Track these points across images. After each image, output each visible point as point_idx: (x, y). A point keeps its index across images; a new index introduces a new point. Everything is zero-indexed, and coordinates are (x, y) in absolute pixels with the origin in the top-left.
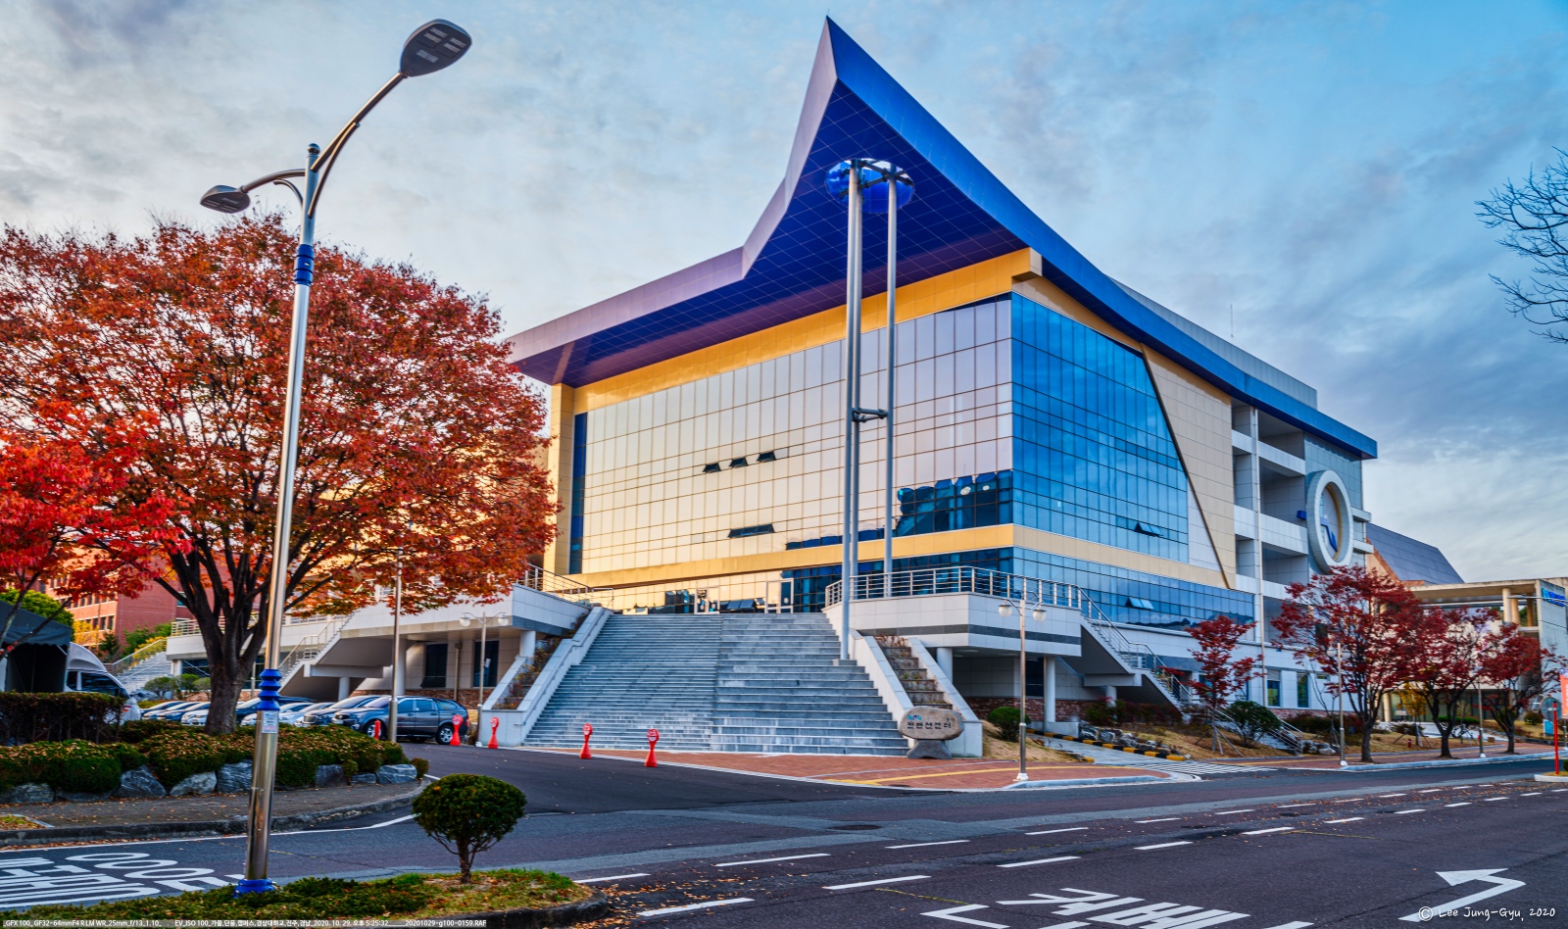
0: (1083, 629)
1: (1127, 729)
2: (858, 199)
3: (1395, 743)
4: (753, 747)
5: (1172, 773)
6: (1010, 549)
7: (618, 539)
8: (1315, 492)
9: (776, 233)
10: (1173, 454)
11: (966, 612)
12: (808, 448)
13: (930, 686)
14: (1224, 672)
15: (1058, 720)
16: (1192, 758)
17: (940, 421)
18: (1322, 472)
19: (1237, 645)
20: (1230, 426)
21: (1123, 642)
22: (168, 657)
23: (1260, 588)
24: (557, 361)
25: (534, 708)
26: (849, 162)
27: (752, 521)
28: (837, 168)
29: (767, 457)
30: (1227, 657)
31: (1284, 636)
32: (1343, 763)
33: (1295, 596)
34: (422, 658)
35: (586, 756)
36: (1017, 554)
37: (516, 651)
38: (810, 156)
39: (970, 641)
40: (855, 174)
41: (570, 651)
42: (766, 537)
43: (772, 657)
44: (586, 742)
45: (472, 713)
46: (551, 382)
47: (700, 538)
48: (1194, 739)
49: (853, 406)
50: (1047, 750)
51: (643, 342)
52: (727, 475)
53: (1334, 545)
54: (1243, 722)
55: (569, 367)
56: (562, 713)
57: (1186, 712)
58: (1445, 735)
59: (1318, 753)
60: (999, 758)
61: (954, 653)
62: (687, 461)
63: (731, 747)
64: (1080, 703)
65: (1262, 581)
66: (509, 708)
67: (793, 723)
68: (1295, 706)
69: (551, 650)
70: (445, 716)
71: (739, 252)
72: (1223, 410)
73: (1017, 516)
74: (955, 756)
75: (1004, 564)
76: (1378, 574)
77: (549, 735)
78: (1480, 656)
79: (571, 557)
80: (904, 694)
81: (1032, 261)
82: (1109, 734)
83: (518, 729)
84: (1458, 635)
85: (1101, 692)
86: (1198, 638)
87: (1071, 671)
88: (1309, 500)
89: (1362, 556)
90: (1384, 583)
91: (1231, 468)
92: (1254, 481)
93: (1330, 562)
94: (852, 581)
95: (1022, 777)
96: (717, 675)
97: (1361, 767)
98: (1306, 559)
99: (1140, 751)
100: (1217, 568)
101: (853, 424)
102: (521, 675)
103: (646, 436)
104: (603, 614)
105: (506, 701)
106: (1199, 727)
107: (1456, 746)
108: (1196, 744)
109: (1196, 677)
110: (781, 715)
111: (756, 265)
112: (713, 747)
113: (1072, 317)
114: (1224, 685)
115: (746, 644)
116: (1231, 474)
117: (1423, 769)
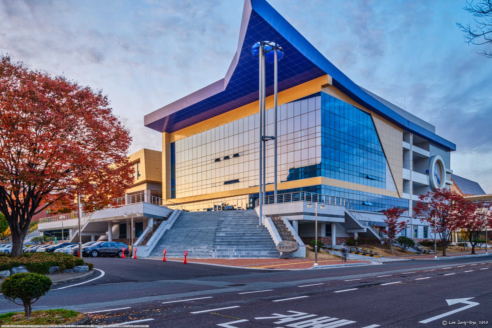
0: (345, 213)
1: (360, 247)
2: (263, 58)
3: (456, 249)
4: (227, 256)
5: (373, 262)
6: (320, 186)
7: (187, 186)
8: (432, 163)
9: (235, 72)
10: (380, 150)
11: (302, 208)
12: (250, 152)
13: (289, 234)
14: (396, 226)
15: (337, 244)
16: (382, 256)
17: (296, 140)
18: (436, 156)
19: (400, 217)
20: (402, 140)
21: (359, 217)
22: (39, 230)
23: (411, 197)
24: (163, 124)
25: (152, 245)
26: (259, 43)
27: (232, 178)
28: (255, 46)
29: (236, 155)
30: (396, 221)
31: (417, 213)
32: (436, 257)
33: (421, 200)
34: (118, 228)
35: (164, 260)
36: (322, 187)
37: (147, 225)
38: (245, 41)
39: (304, 218)
40: (261, 48)
41: (166, 225)
42: (237, 184)
43: (236, 225)
44: (164, 256)
45: (130, 247)
46: (161, 132)
47: (214, 185)
48: (384, 250)
49: (263, 135)
50: (330, 255)
51: (193, 116)
52: (223, 163)
53: (439, 182)
54: (402, 244)
55: (168, 126)
56: (162, 246)
57: (382, 241)
58: (473, 246)
59: (428, 253)
60: (312, 258)
61: (298, 222)
62: (209, 158)
63: (219, 256)
64: (345, 238)
65: (412, 195)
66: (143, 245)
67: (241, 247)
68: (423, 238)
69: (159, 225)
70: (120, 248)
71: (223, 80)
72: (400, 134)
73: (322, 173)
74: (296, 258)
75: (318, 191)
76: (451, 191)
77: (157, 253)
78: (488, 219)
79: (172, 193)
80: (279, 237)
81: (328, 79)
82: (354, 249)
83: (146, 252)
84: (480, 212)
85: (353, 234)
86: (386, 215)
87: (342, 227)
88: (430, 166)
89: (449, 185)
90: (453, 194)
91: (402, 155)
92: (410, 160)
93: (437, 187)
94: (263, 198)
95: (316, 265)
96: (216, 232)
97: (442, 258)
98: (429, 187)
99: (364, 254)
100: (396, 191)
101: (263, 142)
102: (148, 234)
103: (195, 149)
104: (178, 212)
105: (143, 242)
106: (387, 246)
107: (478, 250)
108: (385, 251)
109: (387, 229)
110: (237, 245)
111: (229, 85)
112: (213, 256)
113: (344, 101)
114: (395, 231)
115: (227, 221)
116: (402, 157)
117: (464, 258)
